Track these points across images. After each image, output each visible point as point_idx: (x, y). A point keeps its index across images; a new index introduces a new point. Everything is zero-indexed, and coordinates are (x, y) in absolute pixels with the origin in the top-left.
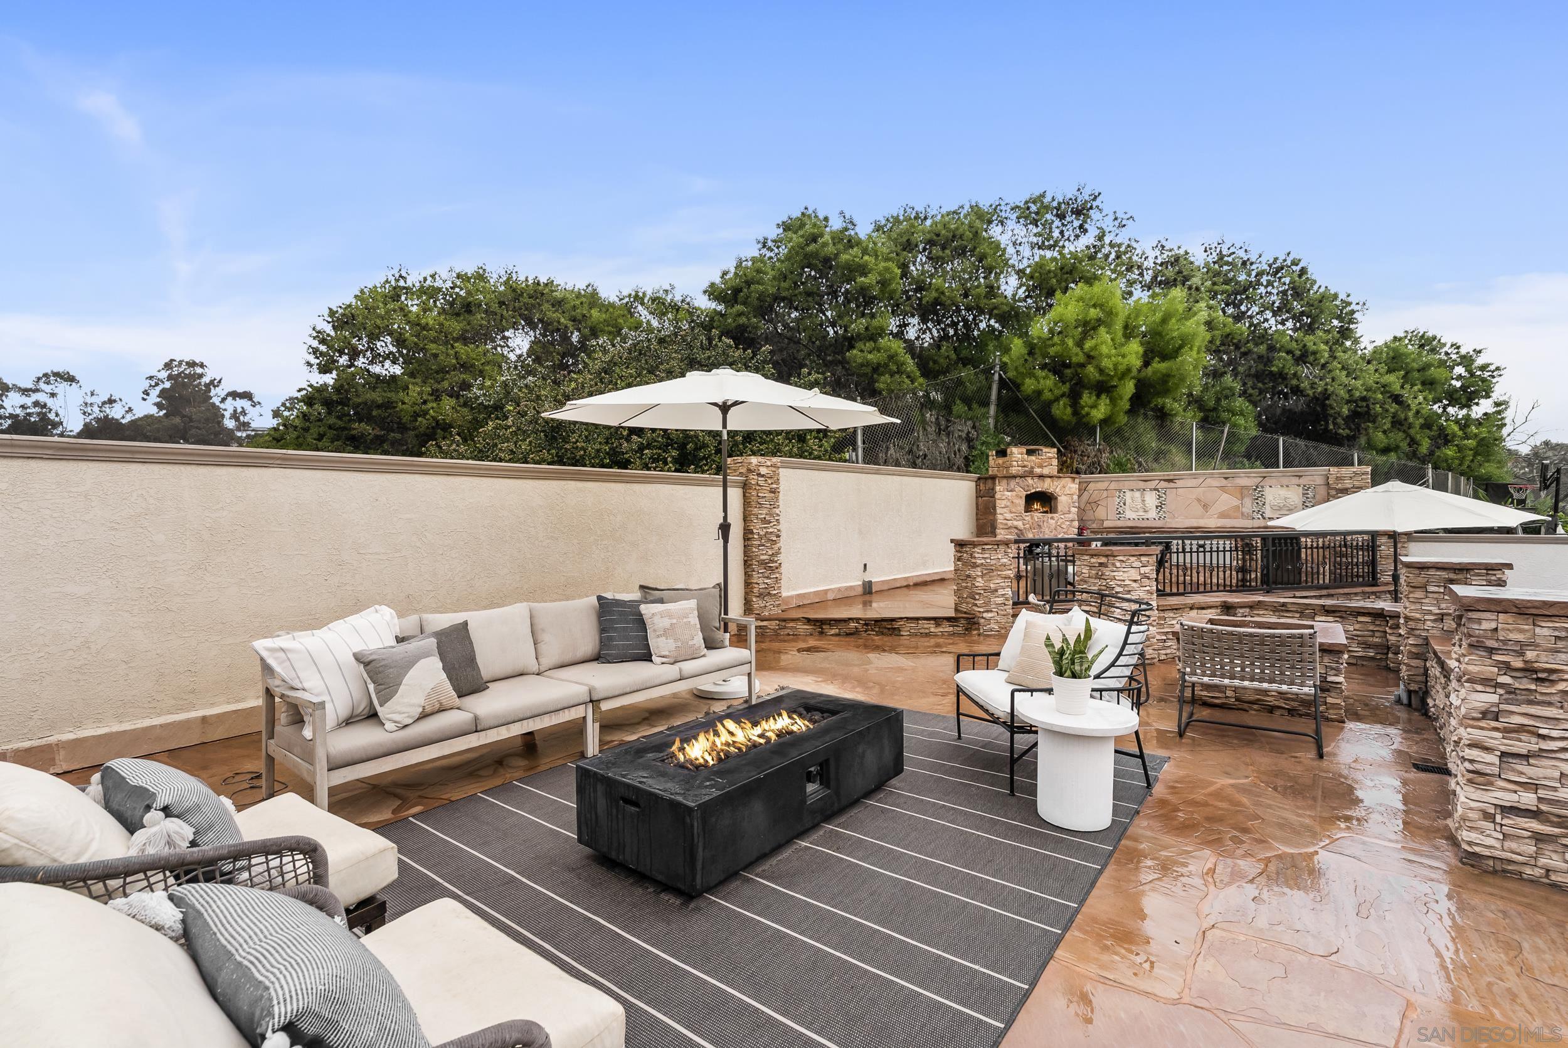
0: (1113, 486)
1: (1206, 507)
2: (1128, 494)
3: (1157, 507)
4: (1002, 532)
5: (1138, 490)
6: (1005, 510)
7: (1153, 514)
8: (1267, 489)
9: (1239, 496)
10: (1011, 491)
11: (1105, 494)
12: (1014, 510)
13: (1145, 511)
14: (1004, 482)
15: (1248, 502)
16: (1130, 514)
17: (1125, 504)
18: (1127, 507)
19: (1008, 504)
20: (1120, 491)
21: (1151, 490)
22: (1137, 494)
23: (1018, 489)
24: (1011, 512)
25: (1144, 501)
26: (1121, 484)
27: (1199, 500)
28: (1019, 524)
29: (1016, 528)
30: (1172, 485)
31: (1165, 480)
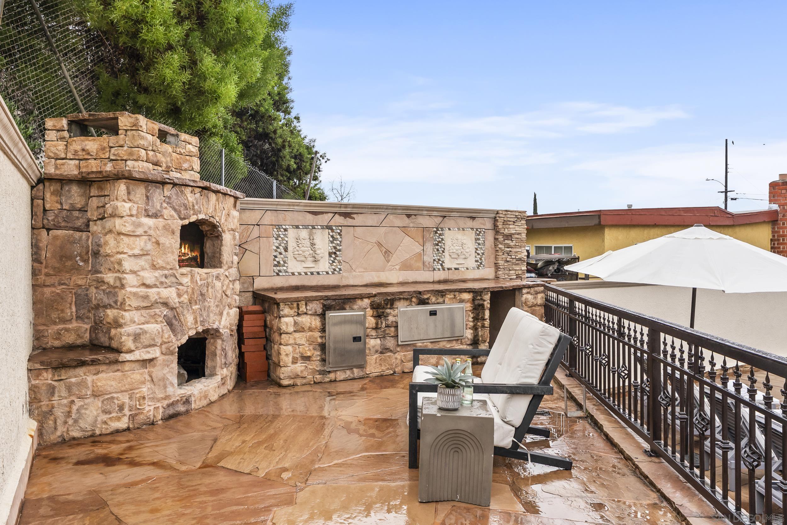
0: (269, 218)
1: (387, 253)
2: (292, 233)
3: (330, 254)
4: (136, 315)
5: (306, 227)
6: (142, 262)
7: (324, 265)
8: (447, 232)
9: (421, 241)
10: (155, 216)
11: (256, 232)
12: (160, 262)
13: (316, 261)
14: (140, 191)
15: (429, 247)
16: (294, 266)
17: (286, 250)
18: (290, 254)
19: (149, 246)
20: (279, 227)
21: (323, 227)
22: (304, 233)
23: (168, 212)
24: (154, 267)
25: (313, 244)
26: (281, 215)
27: (380, 245)
28: (170, 294)
29: (165, 304)
30: (349, 221)
31: (341, 214)
